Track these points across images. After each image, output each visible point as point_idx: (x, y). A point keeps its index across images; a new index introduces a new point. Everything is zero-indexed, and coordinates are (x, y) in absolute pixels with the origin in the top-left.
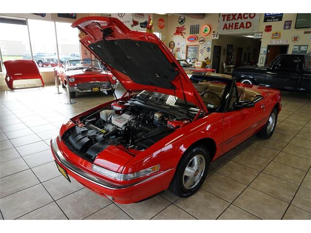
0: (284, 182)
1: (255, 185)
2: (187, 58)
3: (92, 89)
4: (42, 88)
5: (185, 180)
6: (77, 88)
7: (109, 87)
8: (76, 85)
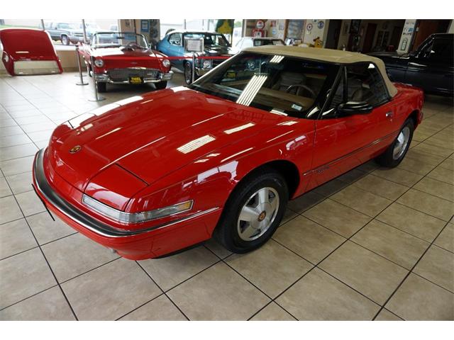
0: (407, 236)
1: (359, 238)
2: (286, 37)
3: (131, 79)
5: (241, 227)
6: (108, 77)
7: (157, 77)
8: (106, 72)
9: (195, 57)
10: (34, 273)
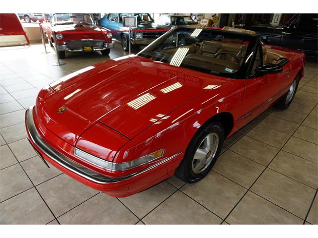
0: (308, 162)
1: (274, 165)
3: (83, 48)
4: (27, 46)
5: (194, 163)
6: (67, 47)
7: (103, 46)
8: (65, 43)
9: (131, 31)
10: (34, 210)
